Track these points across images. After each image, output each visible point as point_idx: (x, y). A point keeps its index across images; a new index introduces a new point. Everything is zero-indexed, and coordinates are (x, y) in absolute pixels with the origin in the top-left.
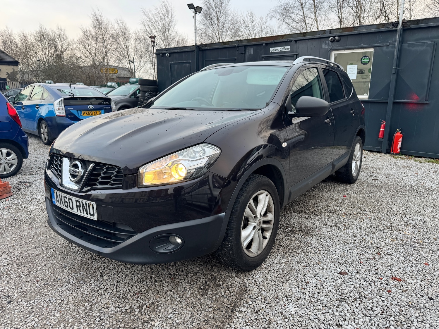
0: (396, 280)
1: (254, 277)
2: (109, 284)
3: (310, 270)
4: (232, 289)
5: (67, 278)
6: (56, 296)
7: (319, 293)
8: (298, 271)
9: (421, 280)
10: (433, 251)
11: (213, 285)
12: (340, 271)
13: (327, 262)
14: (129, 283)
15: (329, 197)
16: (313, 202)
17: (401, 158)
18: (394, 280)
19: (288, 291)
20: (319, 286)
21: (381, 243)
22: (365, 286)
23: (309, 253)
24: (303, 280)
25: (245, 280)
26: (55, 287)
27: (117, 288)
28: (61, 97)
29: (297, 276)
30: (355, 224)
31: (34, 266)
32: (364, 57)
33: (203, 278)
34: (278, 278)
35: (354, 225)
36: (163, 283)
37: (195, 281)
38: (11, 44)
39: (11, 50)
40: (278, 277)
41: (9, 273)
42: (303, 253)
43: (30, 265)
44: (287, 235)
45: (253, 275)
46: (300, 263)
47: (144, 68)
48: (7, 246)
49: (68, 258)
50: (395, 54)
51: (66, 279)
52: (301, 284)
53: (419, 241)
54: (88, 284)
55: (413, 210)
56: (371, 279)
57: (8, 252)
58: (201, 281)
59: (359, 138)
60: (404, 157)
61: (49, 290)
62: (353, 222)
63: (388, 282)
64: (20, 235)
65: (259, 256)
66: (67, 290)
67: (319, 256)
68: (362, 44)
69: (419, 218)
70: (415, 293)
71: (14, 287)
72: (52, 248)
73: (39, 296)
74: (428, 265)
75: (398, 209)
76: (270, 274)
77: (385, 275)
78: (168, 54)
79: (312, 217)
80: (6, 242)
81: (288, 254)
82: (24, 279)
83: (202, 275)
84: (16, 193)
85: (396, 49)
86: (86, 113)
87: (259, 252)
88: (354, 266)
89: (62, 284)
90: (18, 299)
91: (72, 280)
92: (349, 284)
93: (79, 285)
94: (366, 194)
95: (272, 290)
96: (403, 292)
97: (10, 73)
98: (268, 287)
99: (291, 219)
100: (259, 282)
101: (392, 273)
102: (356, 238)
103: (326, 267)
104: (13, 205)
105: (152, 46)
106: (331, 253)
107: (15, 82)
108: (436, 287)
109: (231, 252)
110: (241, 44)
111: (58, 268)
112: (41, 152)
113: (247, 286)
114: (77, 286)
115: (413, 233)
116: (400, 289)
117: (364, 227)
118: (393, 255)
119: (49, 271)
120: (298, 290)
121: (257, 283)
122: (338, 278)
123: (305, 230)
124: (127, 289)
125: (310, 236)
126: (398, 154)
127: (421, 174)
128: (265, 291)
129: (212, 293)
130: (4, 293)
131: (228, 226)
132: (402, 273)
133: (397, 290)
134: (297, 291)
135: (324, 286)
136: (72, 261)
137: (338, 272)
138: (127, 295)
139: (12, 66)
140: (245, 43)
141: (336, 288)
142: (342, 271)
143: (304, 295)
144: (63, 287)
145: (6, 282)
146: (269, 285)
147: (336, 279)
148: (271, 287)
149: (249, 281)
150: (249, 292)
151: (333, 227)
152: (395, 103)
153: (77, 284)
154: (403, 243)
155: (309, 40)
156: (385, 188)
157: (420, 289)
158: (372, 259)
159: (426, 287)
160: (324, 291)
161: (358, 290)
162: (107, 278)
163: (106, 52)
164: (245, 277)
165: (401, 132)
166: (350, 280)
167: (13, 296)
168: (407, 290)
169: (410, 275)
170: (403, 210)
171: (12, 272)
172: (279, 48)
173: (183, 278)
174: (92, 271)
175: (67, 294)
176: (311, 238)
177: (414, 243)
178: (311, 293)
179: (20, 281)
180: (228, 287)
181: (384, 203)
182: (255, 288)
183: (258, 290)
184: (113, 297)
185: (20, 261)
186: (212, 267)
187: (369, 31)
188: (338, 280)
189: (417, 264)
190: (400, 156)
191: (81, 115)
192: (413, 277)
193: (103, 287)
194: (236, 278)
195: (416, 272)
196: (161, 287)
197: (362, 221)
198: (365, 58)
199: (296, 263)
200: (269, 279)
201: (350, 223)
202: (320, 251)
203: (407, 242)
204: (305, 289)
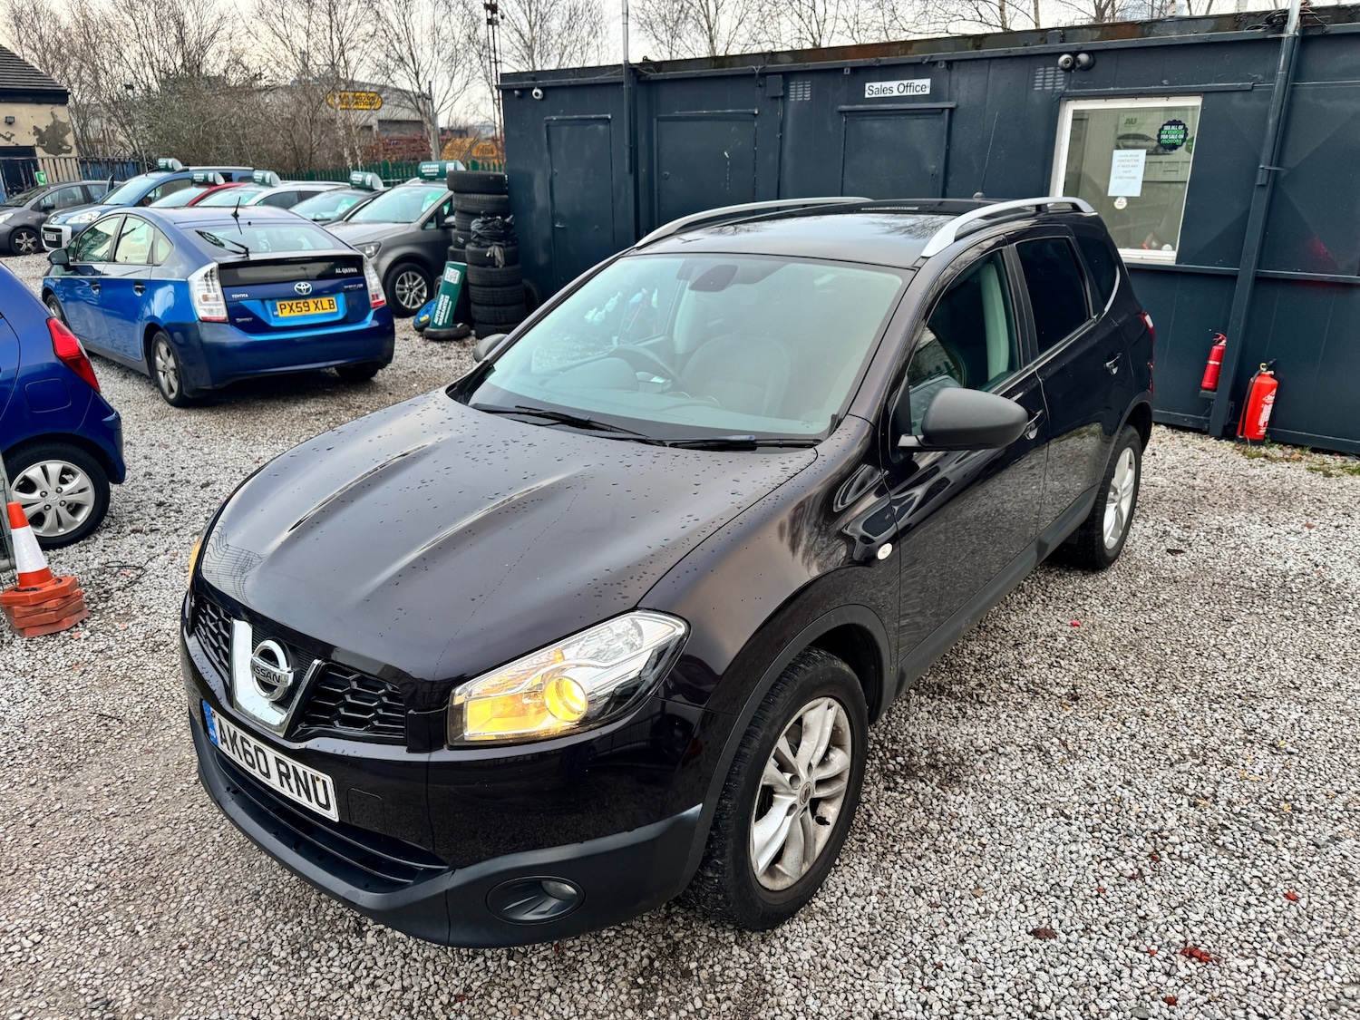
0: (1194, 959)
1: (788, 943)
2: (381, 964)
3: (949, 921)
4: (724, 987)
5: (264, 937)
6: (236, 1003)
7: (969, 1004)
8: (915, 923)
9: (1268, 958)
10: (1318, 847)
11: (672, 974)
12: (1035, 922)
13: (1001, 889)
14: (437, 959)
15: (1028, 628)
16: (977, 650)
17: (1266, 456)
18: (1191, 956)
19: (881, 997)
20: (970, 978)
21: (1168, 814)
22: (1102, 980)
23: (952, 855)
24: (927, 956)
25: (762, 954)
26: (233, 971)
27: (404, 976)
28: (209, 262)
29: (911, 942)
30: (1096, 737)
31: (168, 894)
32: (1170, 124)
33: (643, 948)
34: (856, 950)
35: (1093, 744)
36: (531, 964)
37: (622, 955)
38: (39, 19)
39: (41, 38)
40: (856, 944)
41: (101, 918)
42: (933, 856)
43: (159, 888)
44: (892, 785)
45: (786, 939)
46: (923, 894)
47: (466, 98)
48: (89, 817)
49: (264, 862)
50: (1271, 121)
51: (262, 940)
52: (919, 974)
53: (1283, 804)
54: (324, 963)
55: (1280, 682)
56: (1122, 956)
57: (92, 842)
58: (637, 958)
59: (1132, 431)
60: (1276, 451)
61: (216, 981)
62: (1092, 731)
63: (1172, 965)
64: (122, 777)
65: (805, 881)
66: (265, 983)
67: (979, 867)
68: (1165, 82)
69: (1295, 716)
70: (1244, 1005)
71: (119, 970)
72: (215, 825)
73: (189, 1004)
74: (1296, 899)
75: (1233, 678)
76: (833, 933)
77: (1166, 940)
78: (540, 92)
79: (970, 712)
80: (84, 801)
81: (890, 857)
82: (144, 941)
83: (641, 937)
84: (100, 607)
85: (1275, 104)
86: (288, 308)
87: (805, 868)
88: (1079, 903)
89: (250, 961)
90: (135, 1011)
91: (278, 948)
92: (1058, 972)
93: (299, 963)
94: (1144, 612)
95: (838, 994)
96: (1208, 1002)
97: (44, 130)
98: (827, 981)
99: (907, 719)
100: (800, 964)
101: (1187, 932)
102: (1095, 798)
103: (997, 909)
104: (93, 658)
105: (490, 22)
106: (1014, 854)
107: (62, 161)
108: (1308, 983)
109: (720, 897)
110: (770, 67)
111: (237, 902)
112: (163, 437)
113: (768, 978)
114: (292, 967)
115: (1267, 773)
116: (1203, 993)
117: (1122, 749)
118: (1197, 862)
119: (214, 912)
120: (910, 992)
121: (796, 965)
122: (1027, 949)
123: (945, 765)
124: (432, 980)
125: (957, 790)
126: (1258, 442)
127: (1321, 528)
128: (818, 995)
129: (667, 1001)
130: (92, 992)
131: (712, 829)
132: (1216, 930)
133: (1193, 994)
134: (907, 999)
135: (985, 979)
136: (274, 877)
137: (1030, 929)
138: (433, 1001)
139: (50, 106)
140: (785, 65)
141: (1020, 988)
142: (1041, 922)
143: (927, 1013)
144: (253, 971)
145: (96, 952)
146: (830, 974)
147: (1020, 953)
148: (835, 983)
149: (772, 959)
150: (771, 1000)
151: (1030, 750)
152: (1259, 280)
153: (293, 962)
154: (1231, 815)
155: (994, 62)
156: (1203, 586)
157: (1260, 992)
158: (1132, 878)
159: (1280, 982)
160: (985, 1000)
161: (1081, 994)
162: (374, 941)
163: (341, 44)
164: (762, 946)
165: (1272, 372)
166: (1064, 958)
167: (119, 1003)
168: (1221, 996)
169: (1237, 939)
170: (1249, 680)
171: (110, 914)
172: (894, 84)
173: (586, 948)
174: (330, 911)
175: (267, 996)
176: (960, 799)
177: (1264, 816)
178: (946, 1005)
179: (135, 946)
180: (712, 980)
181: (1194, 652)
182: (789, 986)
183: (798, 994)
184: (392, 1008)
185: (130, 874)
186: (669, 907)
187: (1191, 36)
188: (1028, 959)
189: (1263, 899)
190: (1263, 450)
191: (275, 313)
192: (1246, 945)
193: (365, 973)
194: (736, 950)
195: (1257, 929)
196: (527, 975)
197: (1119, 725)
198: (1173, 128)
199: (912, 892)
200: (830, 952)
201: (1082, 735)
202: (984, 846)
203: (1244, 812)
204: (929, 989)
